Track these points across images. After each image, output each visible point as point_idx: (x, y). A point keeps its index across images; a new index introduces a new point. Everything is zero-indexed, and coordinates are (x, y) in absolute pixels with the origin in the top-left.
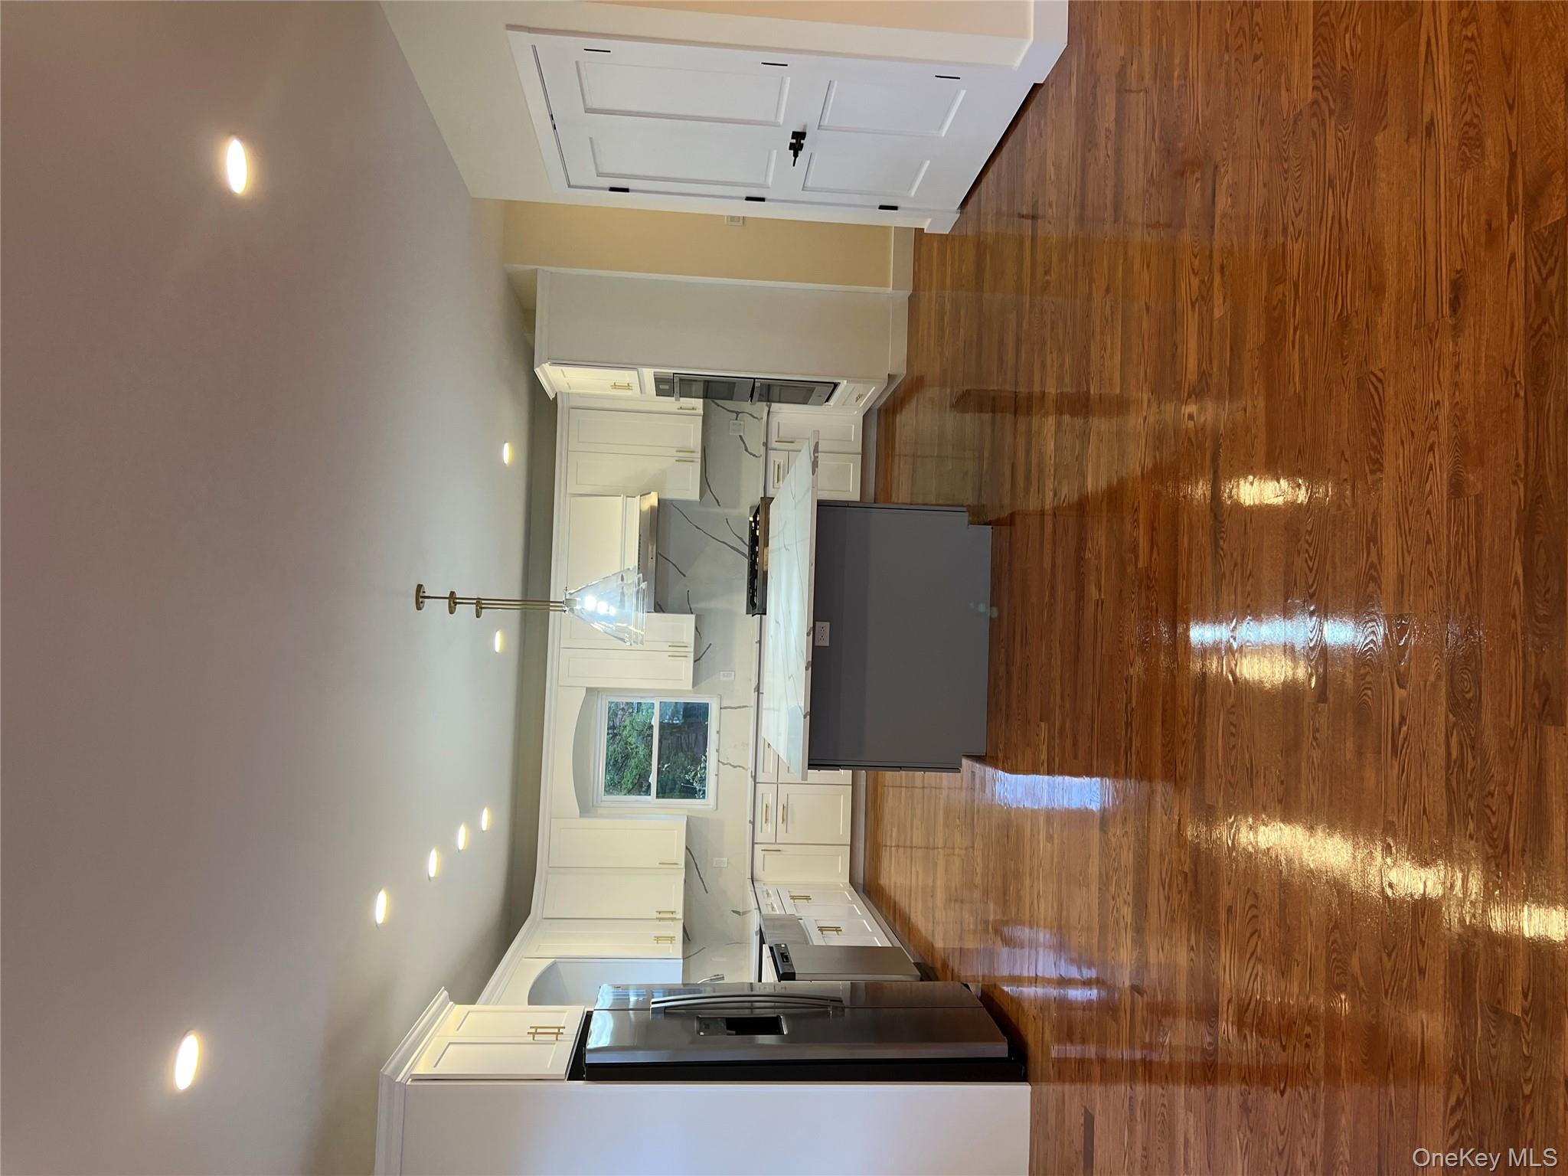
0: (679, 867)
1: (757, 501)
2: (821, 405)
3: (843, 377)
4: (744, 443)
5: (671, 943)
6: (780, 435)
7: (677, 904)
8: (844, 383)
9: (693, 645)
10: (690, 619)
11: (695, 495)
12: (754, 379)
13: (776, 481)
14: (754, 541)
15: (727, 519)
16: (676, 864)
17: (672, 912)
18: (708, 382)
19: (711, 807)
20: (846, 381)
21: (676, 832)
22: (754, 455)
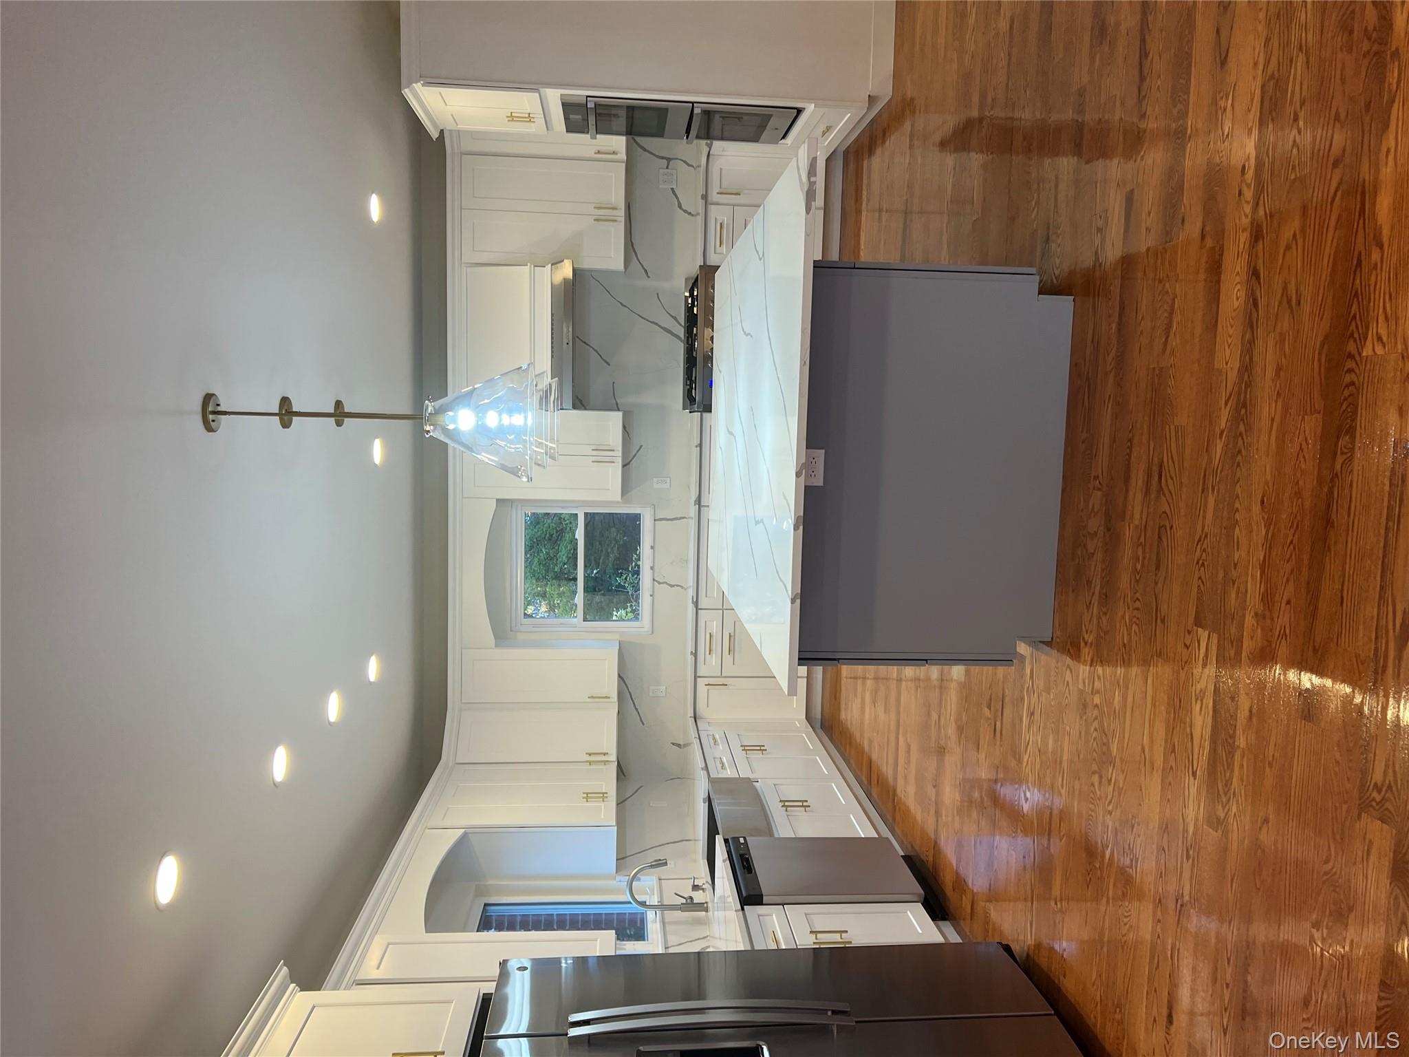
0: (612, 700)
1: (694, 270)
2: (777, 143)
3: (810, 99)
4: (677, 198)
5: (603, 801)
6: (723, 186)
7: (608, 743)
8: (810, 108)
9: (620, 448)
10: (616, 418)
11: (617, 263)
12: (693, 103)
13: (718, 243)
14: (691, 320)
15: (658, 294)
16: (609, 698)
17: (605, 754)
18: (631, 109)
19: (646, 630)
20: (813, 105)
21: (607, 661)
22: (690, 214)
